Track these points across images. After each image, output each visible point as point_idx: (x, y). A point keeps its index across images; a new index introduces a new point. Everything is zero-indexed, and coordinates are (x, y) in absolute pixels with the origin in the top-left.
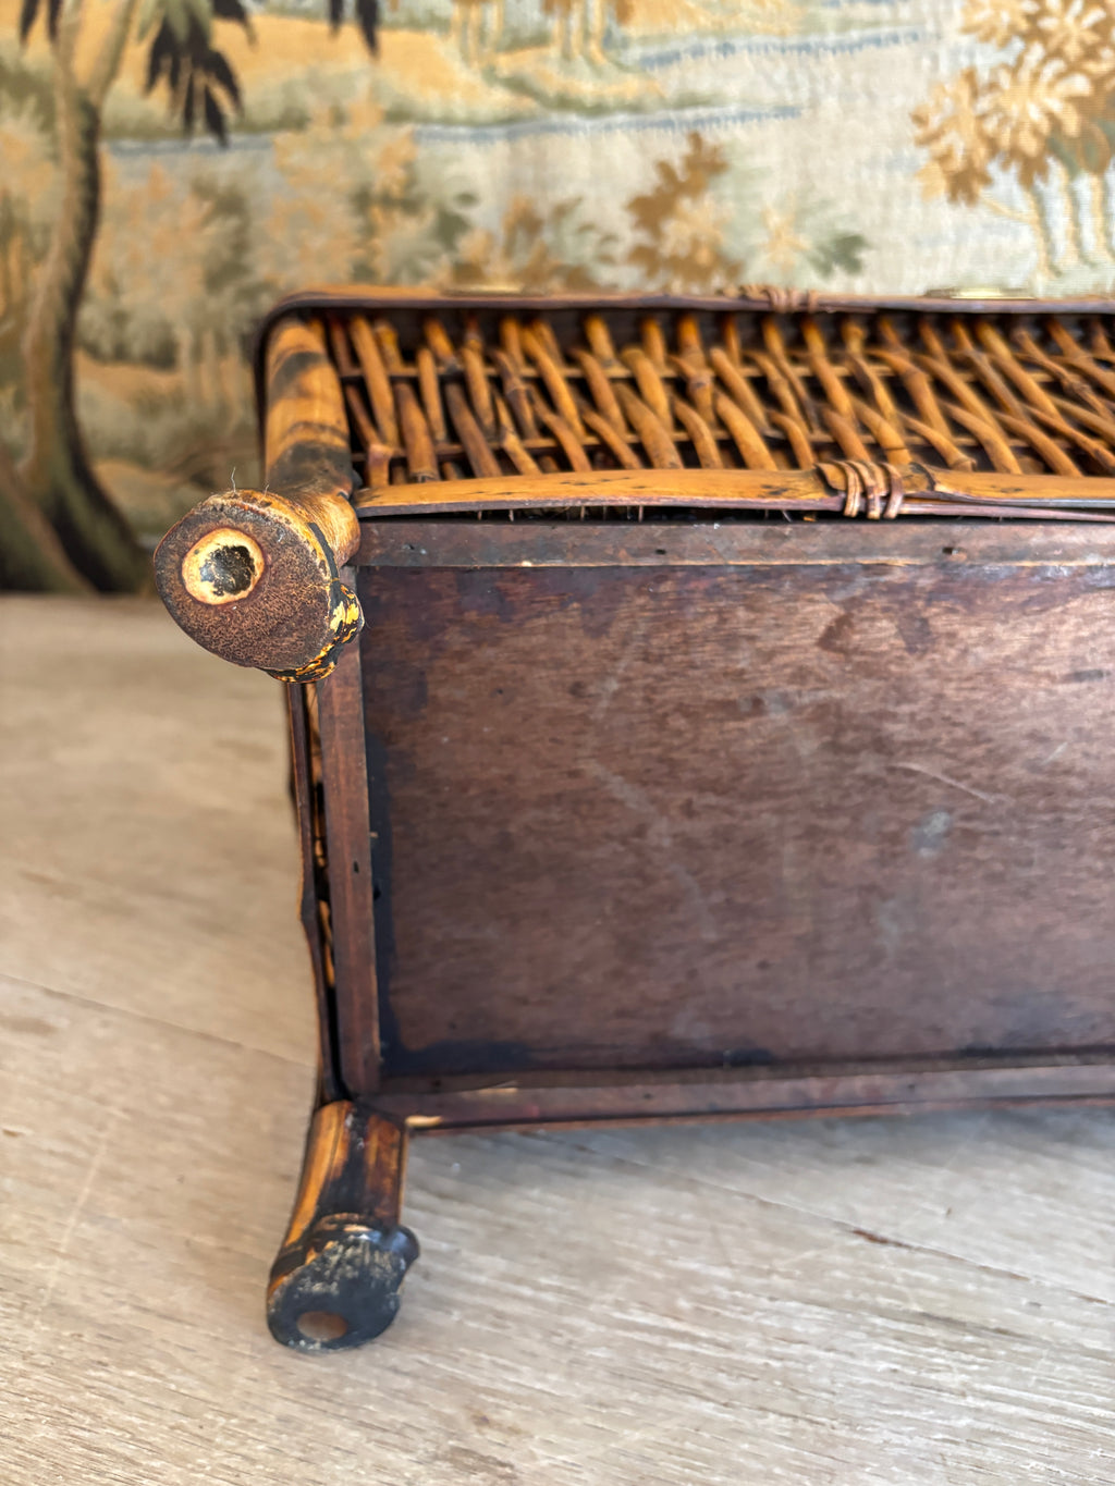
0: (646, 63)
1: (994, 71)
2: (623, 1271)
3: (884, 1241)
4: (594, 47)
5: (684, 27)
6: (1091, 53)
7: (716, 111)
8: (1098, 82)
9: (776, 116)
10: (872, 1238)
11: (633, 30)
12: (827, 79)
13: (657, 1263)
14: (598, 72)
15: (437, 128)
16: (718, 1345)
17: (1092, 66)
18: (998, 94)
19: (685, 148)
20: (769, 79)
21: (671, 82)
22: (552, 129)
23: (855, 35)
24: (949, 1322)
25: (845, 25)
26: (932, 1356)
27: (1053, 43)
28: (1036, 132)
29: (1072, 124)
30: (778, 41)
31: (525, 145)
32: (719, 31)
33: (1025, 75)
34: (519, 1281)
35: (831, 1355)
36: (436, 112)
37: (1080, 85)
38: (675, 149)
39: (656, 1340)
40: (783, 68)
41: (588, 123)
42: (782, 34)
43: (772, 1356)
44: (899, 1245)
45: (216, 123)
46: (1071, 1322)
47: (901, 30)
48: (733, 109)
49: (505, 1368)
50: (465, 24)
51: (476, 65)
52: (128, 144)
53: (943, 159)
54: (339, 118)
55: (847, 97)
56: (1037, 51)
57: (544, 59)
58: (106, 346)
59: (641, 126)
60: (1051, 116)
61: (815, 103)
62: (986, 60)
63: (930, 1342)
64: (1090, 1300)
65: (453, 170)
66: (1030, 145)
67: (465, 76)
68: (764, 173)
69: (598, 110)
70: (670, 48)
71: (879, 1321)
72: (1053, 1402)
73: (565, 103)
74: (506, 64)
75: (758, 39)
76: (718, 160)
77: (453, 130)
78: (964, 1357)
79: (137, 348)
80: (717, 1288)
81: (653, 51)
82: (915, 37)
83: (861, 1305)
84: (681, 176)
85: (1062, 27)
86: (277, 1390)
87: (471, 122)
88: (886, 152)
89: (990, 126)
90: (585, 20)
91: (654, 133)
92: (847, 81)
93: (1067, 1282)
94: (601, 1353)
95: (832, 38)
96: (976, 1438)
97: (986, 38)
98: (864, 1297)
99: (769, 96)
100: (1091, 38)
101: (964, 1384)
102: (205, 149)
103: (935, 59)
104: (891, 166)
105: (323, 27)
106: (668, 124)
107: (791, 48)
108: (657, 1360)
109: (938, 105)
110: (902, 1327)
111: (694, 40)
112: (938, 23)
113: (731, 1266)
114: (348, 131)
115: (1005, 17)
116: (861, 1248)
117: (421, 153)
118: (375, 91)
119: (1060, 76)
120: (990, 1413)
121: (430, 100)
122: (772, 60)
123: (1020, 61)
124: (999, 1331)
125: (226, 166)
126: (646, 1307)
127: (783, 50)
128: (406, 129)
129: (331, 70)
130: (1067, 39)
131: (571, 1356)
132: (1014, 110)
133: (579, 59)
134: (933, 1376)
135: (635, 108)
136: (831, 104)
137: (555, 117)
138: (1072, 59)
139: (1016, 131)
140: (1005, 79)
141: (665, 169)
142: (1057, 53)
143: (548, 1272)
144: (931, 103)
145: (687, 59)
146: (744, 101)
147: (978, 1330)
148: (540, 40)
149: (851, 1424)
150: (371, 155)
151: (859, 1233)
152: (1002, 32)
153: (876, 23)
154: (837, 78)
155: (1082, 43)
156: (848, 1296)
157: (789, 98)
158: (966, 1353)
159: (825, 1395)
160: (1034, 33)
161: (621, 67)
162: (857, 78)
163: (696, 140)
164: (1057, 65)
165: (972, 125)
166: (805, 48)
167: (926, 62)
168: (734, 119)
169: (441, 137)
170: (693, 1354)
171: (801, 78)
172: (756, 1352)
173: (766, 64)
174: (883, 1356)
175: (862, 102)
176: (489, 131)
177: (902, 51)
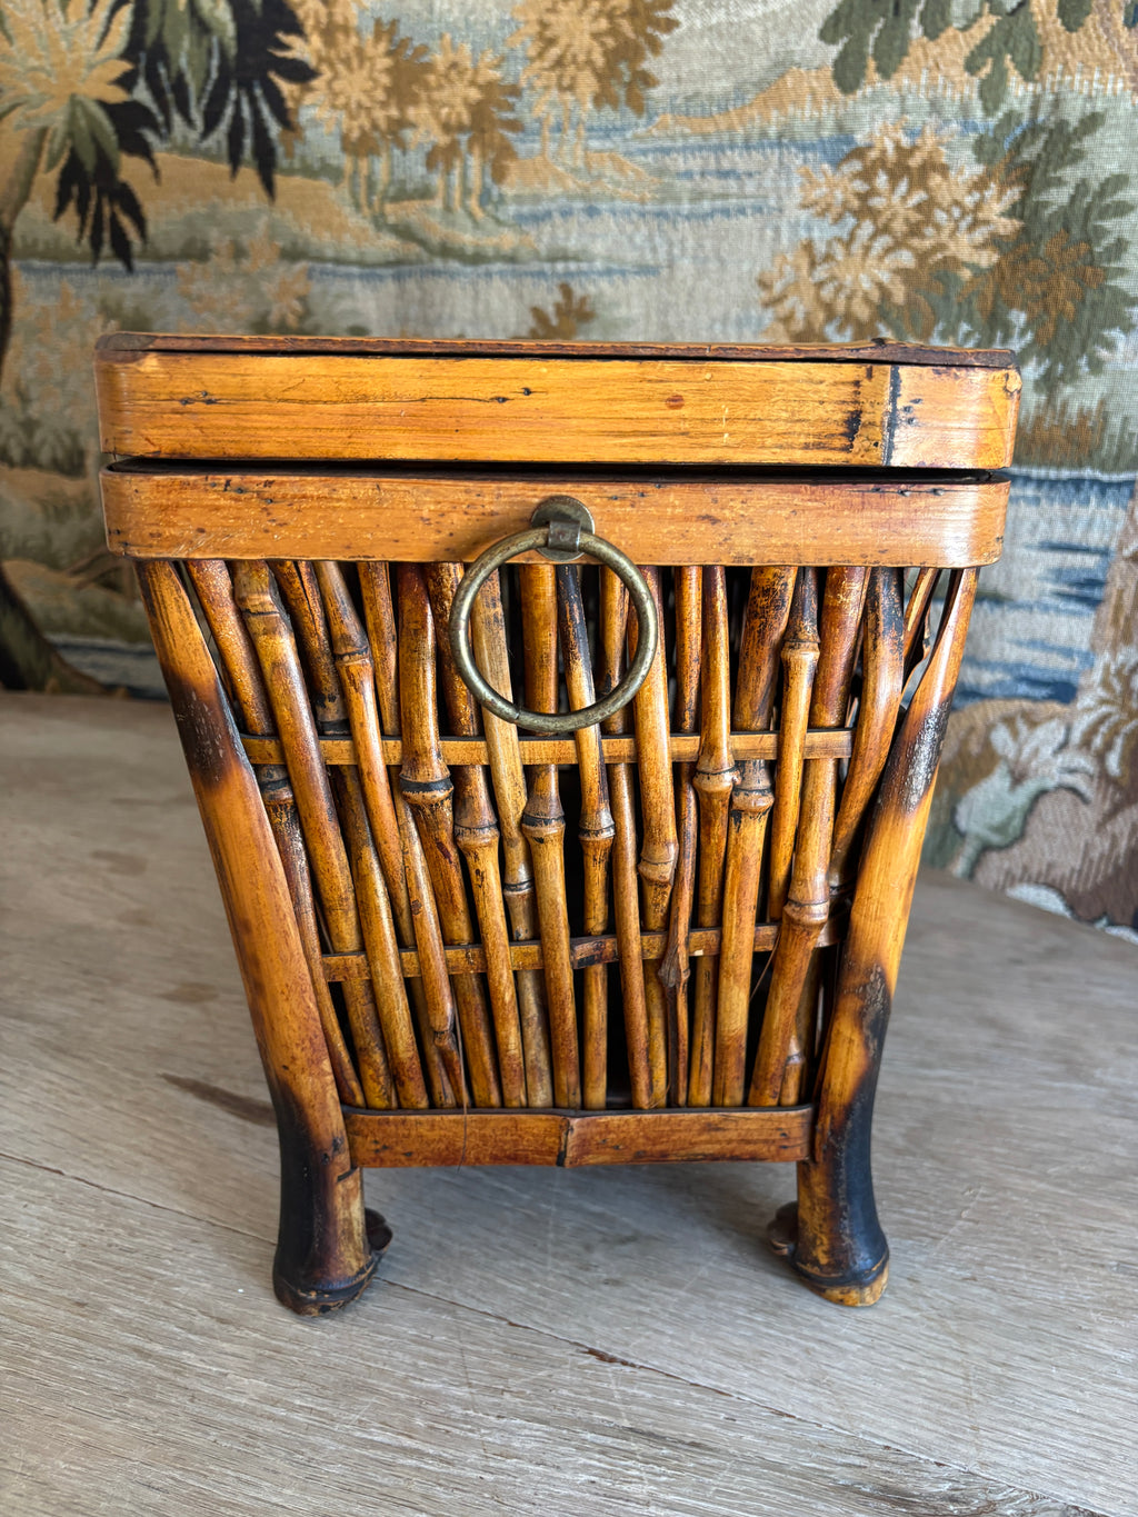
0: (521, 219)
1: (829, 244)
2: (373, 1391)
3: (612, 1360)
4: (473, 203)
5: (554, 189)
6: (915, 230)
7: (584, 266)
8: (922, 257)
9: (636, 273)
10: (602, 1357)
11: (508, 190)
12: (682, 242)
13: (404, 1383)
14: (476, 224)
15: (330, 266)
16: (442, 1460)
17: (915, 242)
18: (833, 264)
19: (558, 297)
20: (631, 240)
21: (543, 238)
22: (435, 273)
23: (706, 205)
24: (651, 1436)
25: (697, 196)
26: (628, 1468)
27: (882, 220)
28: (866, 299)
29: (899, 294)
30: (636, 206)
31: (411, 285)
32: (584, 196)
33: (857, 248)
34: (275, 1403)
35: (540, 1468)
36: (330, 253)
37: (906, 259)
38: (549, 299)
39: (388, 1457)
40: (644, 230)
41: (469, 269)
42: (642, 202)
43: (486, 1470)
44: (624, 1363)
45: (122, 250)
46: (759, 1436)
47: (747, 202)
48: (599, 265)
49: (247, 1483)
50: (356, 172)
51: (366, 210)
52: (37, 263)
53: (787, 320)
54: (239, 252)
55: (700, 261)
56: (867, 228)
57: (428, 210)
58: (16, 453)
59: (518, 275)
60: (880, 286)
61: (671, 265)
62: (822, 233)
63: (630, 1455)
64: (781, 1414)
65: (346, 305)
66: (862, 312)
67: (357, 221)
68: (628, 322)
69: (477, 258)
70: (542, 207)
71: (589, 1436)
73: (446, 251)
74: (393, 212)
75: (619, 204)
76: (587, 308)
77: (342, 269)
78: (657, 1469)
79: (45, 456)
80: (453, 1407)
81: (526, 209)
82: (760, 210)
83: (577, 1422)
84: (554, 321)
85: (890, 206)
86: (39, 1505)
87: (361, 263)
88: (734, 312)
89: (827, 293)
90: (464, 176)
91: (528, 281)
92: (701, 246)
93: (765, 1397)
94: (335, 1469)
95: (686, 207)
97: (822, 214)
98: (581, 1413)
99: (631, 256)
100: (915, 217)
101: (650, 1494)
102: (113, 273)
103: (777, 230)
104: (739, 324)
105: (225, 167)
106: (541, 274)
107: (649, 213)
108: (384, 1475)
109: (781, 272)
110: (609, 1441)
111: (563, 201)
112: (780, 198)
113: (470, 1385)
114: (246, 264)
115: (839, 195)
116: (589, 1367)
117: (315, 288)
118: (273, 230)
119: (888, 251)
121: (324, 241)
122: (632, 222)
123: (852, 236)
124: (693, 1444)
125: (132, 291)
126: (385, 1425)
127: (642, 215)
128: (301, 265)
129: (230, 207)
130: (894, 215)
131: (309, 1471)
132: (848, 279)
133: (460, 210)
134: (625, 1487)
135: (512, 259)
136: (686, 265)
137: (438, 263)
138: (899, 234)
139: (849, 298)
140: (839, 251)
141: (538, 313)
142: (885, 229)
143: (304, 1393)
144: (776, 270)
145: (558, 219)
146: (609, 259)
147: (674, 1443)
148: (425, 193)
150: (268, 288)
151: (592, 1352)
152: (836, 210)
153: (725, 196)
154: (690, 243)
155: (907, 220)
156: (568, 1412)
157: (649, 256)
158: (659, 1466)
159: (526, 1506)
160: (864, 211)
161: (498, 222)
162: (708, 244)
163: (567, 291)
164: (884, 241)
165: (812, 291)
166: (660, 215)
167: (769, 233)
168: (601, 274)
169: (334, 274)
170: (419, 1469)
171: (658, 240)
172: (475, 1467)
173: (629, 228)
174: (586, 1468)
175: (713, 266)
176: (379, 271)
177: (748, 222)
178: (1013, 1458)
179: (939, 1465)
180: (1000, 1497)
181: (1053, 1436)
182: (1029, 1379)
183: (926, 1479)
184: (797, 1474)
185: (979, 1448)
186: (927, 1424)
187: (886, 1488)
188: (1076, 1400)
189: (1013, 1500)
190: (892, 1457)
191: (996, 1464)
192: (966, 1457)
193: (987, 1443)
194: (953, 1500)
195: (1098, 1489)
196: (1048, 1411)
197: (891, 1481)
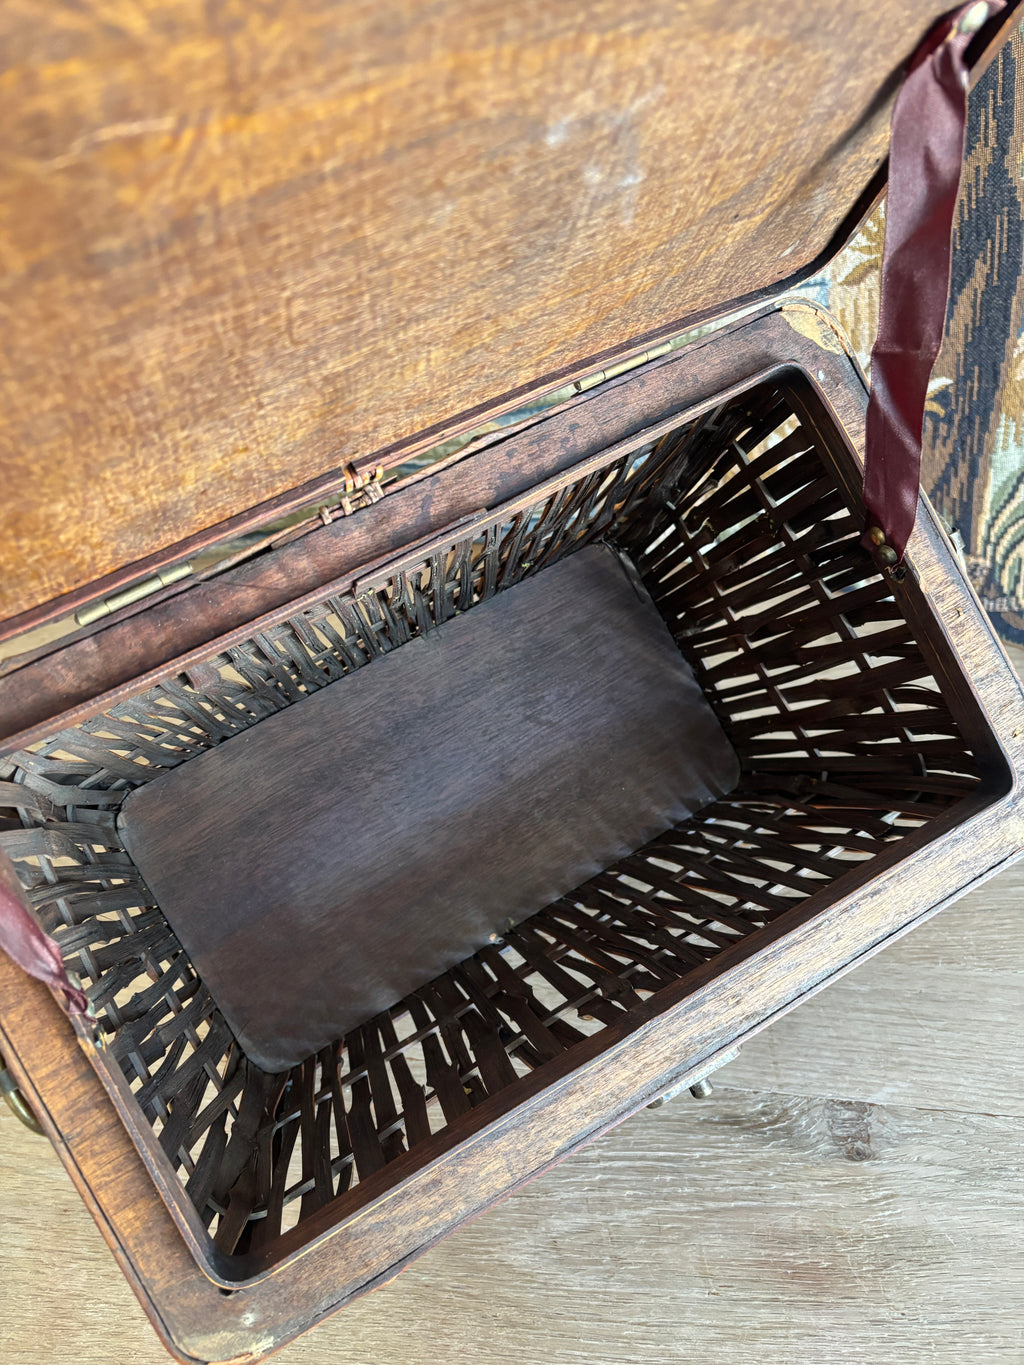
72: (640, 1153)
96: (602, 1185)
120: (610, 1168)
149: (546, 1192)
178: (797, 1077)
179: (755, 1093)
180: (790, 1104)
181: (821, 1057)
182: (807, 1020)
183: (749, 1104)
184: (679, 1121)
185: (778, 1076)
186: (749, 1068)
187: (727, 1116)
188: (836, 1028)
189: (797, 1105)
190: (729, 1095)
191: (788, 1084)
192: (771, 1084)
193: (782, 1072)
194: (764, 1113)
195: (845, 1085)
196: (817, 1040)
197: (728, 1110)
